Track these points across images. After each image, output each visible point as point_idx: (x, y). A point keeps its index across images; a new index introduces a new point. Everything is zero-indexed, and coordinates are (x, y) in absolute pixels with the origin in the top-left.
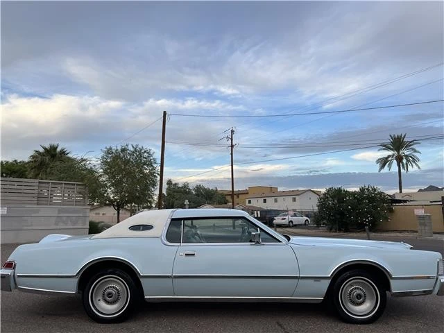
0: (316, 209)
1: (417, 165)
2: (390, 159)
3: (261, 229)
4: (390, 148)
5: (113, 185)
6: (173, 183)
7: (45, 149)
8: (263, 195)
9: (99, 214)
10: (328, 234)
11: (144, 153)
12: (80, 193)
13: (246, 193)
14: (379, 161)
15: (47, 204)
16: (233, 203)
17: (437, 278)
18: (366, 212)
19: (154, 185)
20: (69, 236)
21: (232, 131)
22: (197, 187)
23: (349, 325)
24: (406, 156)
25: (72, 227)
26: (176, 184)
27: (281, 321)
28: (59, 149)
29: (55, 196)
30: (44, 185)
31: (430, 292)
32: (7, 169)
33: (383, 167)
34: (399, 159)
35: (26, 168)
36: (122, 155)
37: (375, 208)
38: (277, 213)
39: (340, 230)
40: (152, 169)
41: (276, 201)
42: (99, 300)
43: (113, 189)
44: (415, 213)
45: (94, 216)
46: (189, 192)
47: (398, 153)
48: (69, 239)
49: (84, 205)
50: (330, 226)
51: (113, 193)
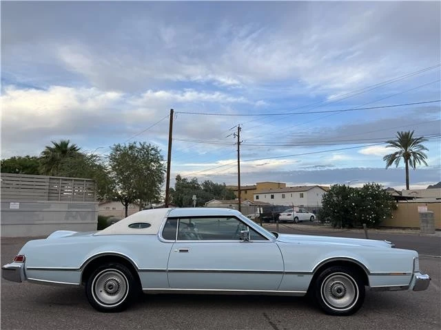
0: (321, 205)
1: (425, 162)
2: (397, 155)
3: (250, 227)
4: (397, 145)
5: (121, 181)
6: (182, 178)
7: (56, 145)
8: (271, 191)
9: (109, 208)
10: (332, 230)
11: (151, 150)
12: (89, 189)
13: (254, 188)
14: (386, 157)
15: (58, 200)
16: (239, 198)
17: (413, 275)
18: (369, 209)
19: (161, 181)
20: (75, 232)
21: (239, 129)
22: (206, 183)
23: (329, 317)
24: (414, 153)
25: (81, 222)
26: (185, 179)
27: (267, 312)
28: (69, 146)
29: (66, 192)
30: (54, 181)
31: (406, 288)
32: (20, 164)
33: (390, 163)
34: (407, 156)
35: (38, 163)
36: (130, 152)
37: (379, 205)
38: (283, 209)
39: (344, 227)
40: (159, 167)
41: (283, 196)
42: (101, 291)
43: (121, 185)
44: (419, 210)
45: (104, 211)
46: (198, 188)
47: (406, 150)
48: (74, 235)
49: (93, 201)
50: (334, 223)
51: (121, 189)
